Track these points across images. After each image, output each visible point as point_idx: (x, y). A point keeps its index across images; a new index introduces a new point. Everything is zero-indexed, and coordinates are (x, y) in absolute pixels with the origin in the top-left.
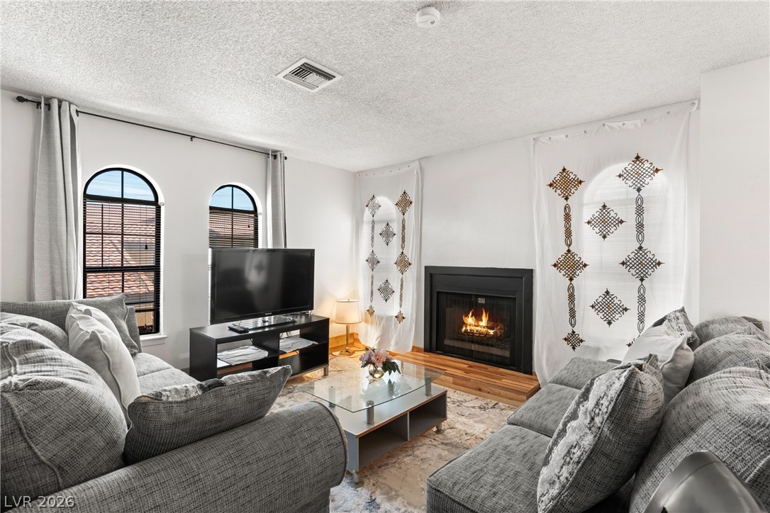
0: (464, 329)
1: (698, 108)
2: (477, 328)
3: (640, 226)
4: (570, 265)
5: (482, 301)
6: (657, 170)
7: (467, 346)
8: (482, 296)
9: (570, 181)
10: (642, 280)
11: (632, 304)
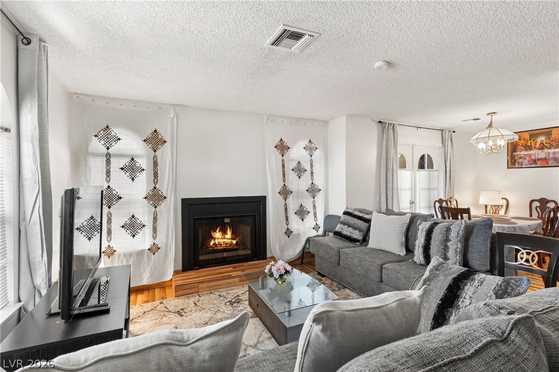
0: (212, 243)
1: (328, 125)
2: (224, 240)
3: (312, 173)
4: (285, 192)
5: (227, 220)
6: (317, 148)
7: (219, 255)
8: (227, 217)
9: (284, 147)
10: (314, 198)
11: (311, 209)
